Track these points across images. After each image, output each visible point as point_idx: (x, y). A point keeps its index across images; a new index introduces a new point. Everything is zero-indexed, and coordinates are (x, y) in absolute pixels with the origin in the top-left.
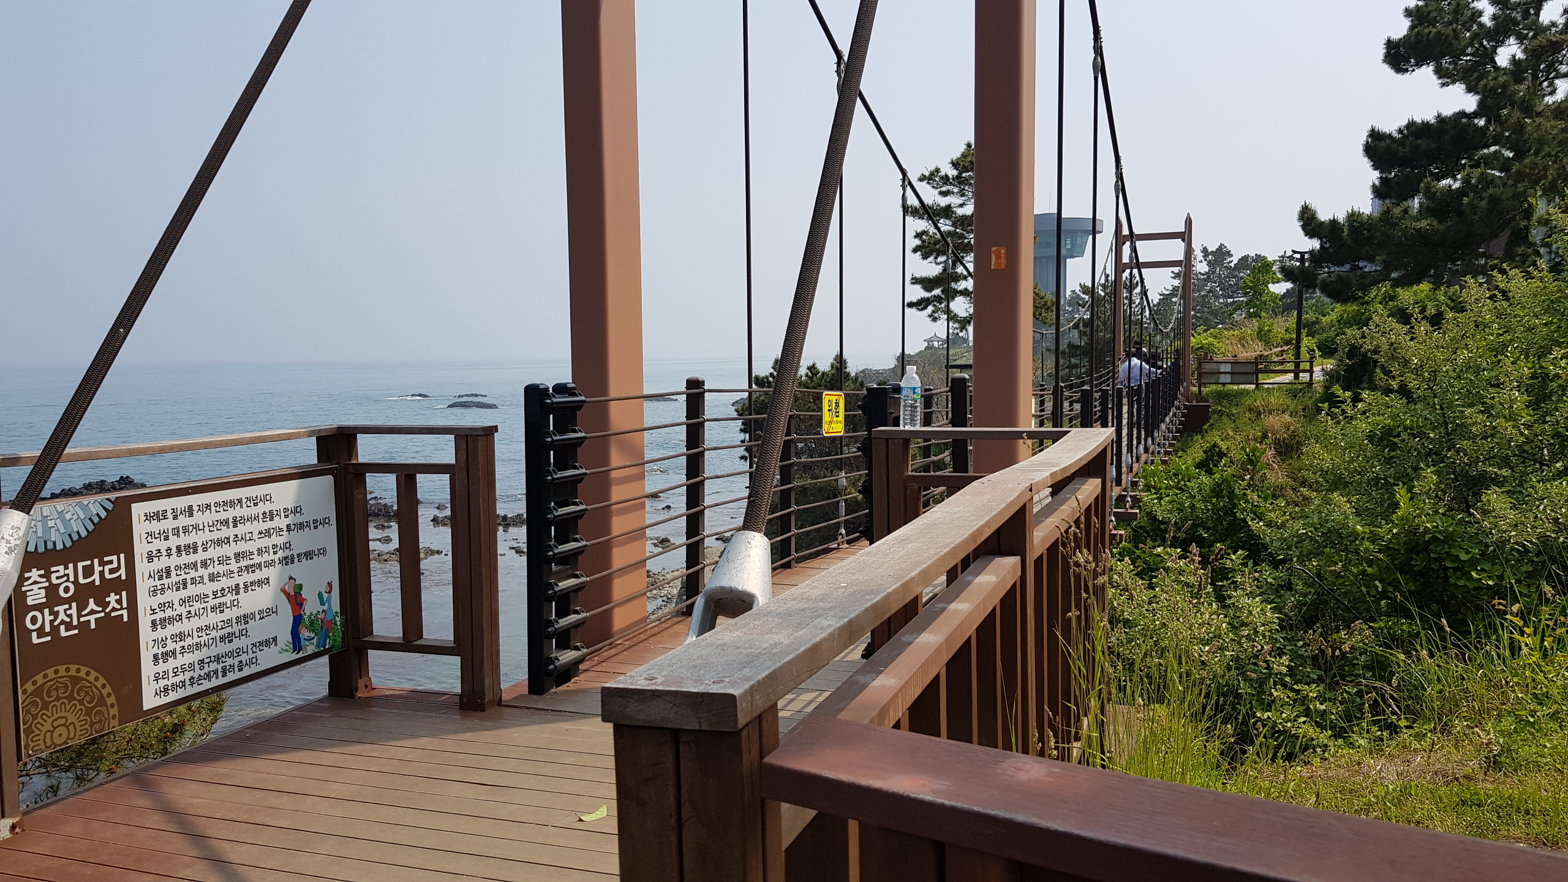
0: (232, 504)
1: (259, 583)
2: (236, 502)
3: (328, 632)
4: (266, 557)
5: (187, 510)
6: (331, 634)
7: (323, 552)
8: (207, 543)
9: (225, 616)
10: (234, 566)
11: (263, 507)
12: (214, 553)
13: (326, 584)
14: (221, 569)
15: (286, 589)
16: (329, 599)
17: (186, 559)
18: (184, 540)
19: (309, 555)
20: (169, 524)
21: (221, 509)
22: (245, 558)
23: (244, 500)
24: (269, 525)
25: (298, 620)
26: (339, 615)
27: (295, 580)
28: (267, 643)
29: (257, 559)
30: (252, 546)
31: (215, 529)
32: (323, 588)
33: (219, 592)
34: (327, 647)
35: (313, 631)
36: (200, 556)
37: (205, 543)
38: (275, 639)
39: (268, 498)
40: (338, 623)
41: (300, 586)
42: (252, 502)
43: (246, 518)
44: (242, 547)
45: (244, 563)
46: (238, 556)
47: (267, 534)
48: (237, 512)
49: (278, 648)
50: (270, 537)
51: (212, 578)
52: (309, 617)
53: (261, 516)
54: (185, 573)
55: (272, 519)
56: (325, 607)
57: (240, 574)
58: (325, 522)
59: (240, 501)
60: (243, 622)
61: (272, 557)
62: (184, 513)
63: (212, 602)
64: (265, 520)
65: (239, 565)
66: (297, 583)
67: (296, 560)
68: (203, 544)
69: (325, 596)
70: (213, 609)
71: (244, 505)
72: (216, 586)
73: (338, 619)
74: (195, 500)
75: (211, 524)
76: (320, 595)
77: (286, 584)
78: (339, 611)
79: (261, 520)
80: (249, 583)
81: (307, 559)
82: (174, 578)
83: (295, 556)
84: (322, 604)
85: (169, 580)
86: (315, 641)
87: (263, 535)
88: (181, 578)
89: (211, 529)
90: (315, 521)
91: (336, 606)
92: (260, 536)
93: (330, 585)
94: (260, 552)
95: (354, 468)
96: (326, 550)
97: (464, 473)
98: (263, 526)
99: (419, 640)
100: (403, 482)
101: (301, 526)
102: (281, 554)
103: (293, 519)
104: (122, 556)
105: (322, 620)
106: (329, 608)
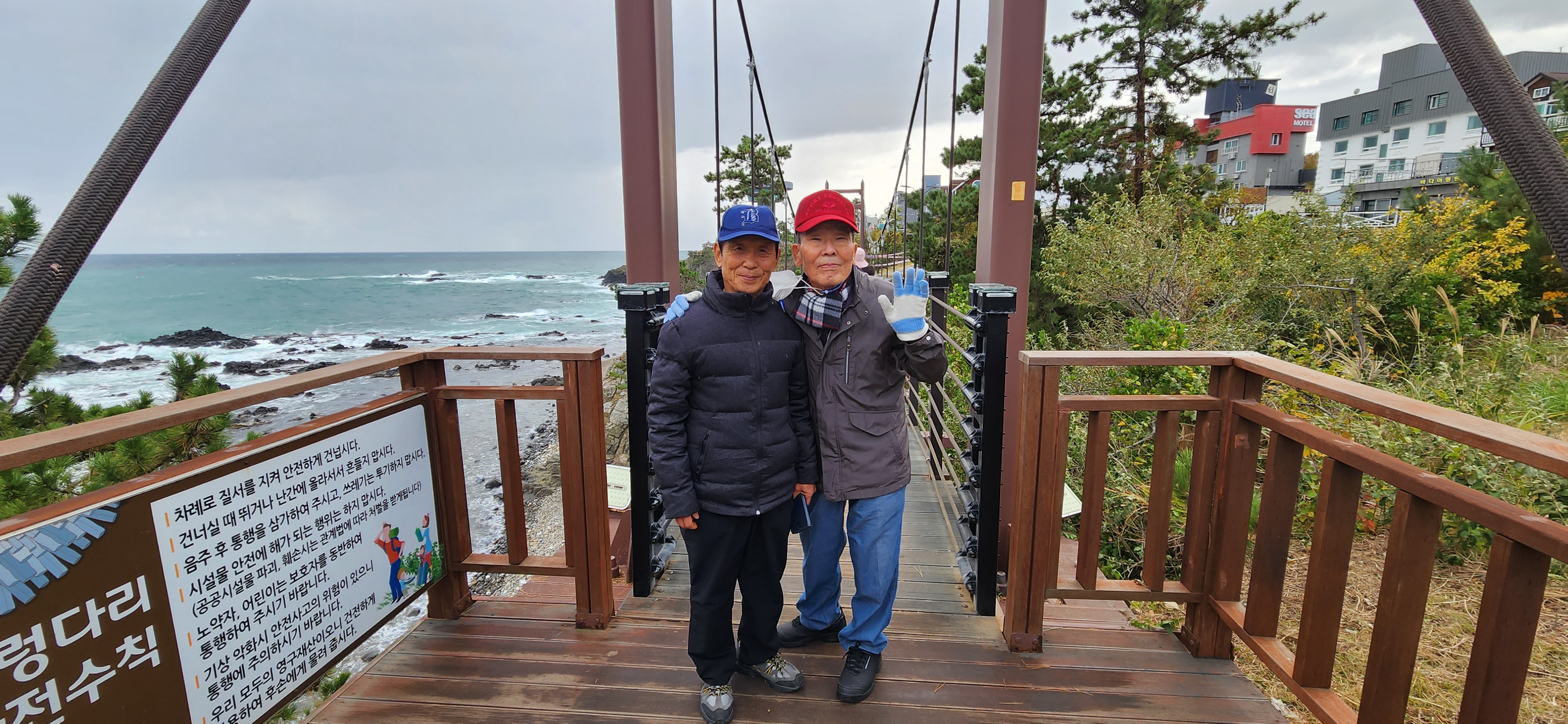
0: (308, 463)
1: (350, 543)
2: (313, 460)
3: (428, 565)
4: (355, 512)
5: (244, 487)
6: (431, 567)
7: (417, 487)
8: (277, 520)
9: (308, 598)
10: (316, 535)
11: (347, 458)
12: (286, 529)
13: (423, 518)
14: (299, 545)
15: (381, 539)
16: (427, 533)
17: (247, 549)
18: (242, 526)
19: (403, 495)
20: (219, 511)
21: (294, 473)
22: (330, 522)
23: (323, 455)
24: (357, 474)
25: (396, 567)
26: (438, 544)
27: (390, 526)
28: (364, 605)
29: (344, 518)
30: (338, 505)
31: (287, 498)
32: (420, 523)
33: (299, 573)
34: (428, 581)
35: (413, 571)
36: (270, 537)
37: (274, 521)
38: (372, 598)
39: (353, 445)
40: (438, 553)
41: (396, 531)
42: (334, 455)
43: (327, 475)
44: (324, 510)
45: (327, 528)
46: (320, 522)
47: (355, 486)
48: (316, 471)
49: (377, 605)
50: (358, 488)
51: (288, 559)
52: (408, 558)
53: (346, 468)
54: (249, 567)
55: (359, 467)
56: (424, 543)
57: (325, 541)
58: (418, 454)
59: (318, 458)
60: (332, 594)
61: (362, 509)
62: (240, 492)
63: (290, 588)
64: (350, 471)
65: (323, 532)
66: (392, 528)
67: (390, 504)
68: (272, 522)
69: (423, 531)
70: (292, 595)
71: (324, 461)
72: (295, 566)
73: (437, 549)
74: (254, 472)
75: (281, 495)
76: (418, 532)
77: (380, 535)
78: (437, 541)
79: (346, 473)
80: (337, 549)
81: (401, 499)
82: (232, 578)
83: (389, 500)
84: (421, 539)
85: (225, 585)
86: (415, 581)
87: (349, 489)
88: (242, 576)
89: (282, 501)
90: (408, 456)
91: (434, 537)
92: (346, 491)
93: (427, 518)
94: (347, 508)
95: (442, 395)
96: (419, 484)
97: (575, 400)
98: (349, 479)
99: (524, 561)
100: (503, 407)
101: (393, 466)
102: (372, 503)
103: (383, 462)
104: (141, 581)
105: (421, 557)
106: (427, 542)
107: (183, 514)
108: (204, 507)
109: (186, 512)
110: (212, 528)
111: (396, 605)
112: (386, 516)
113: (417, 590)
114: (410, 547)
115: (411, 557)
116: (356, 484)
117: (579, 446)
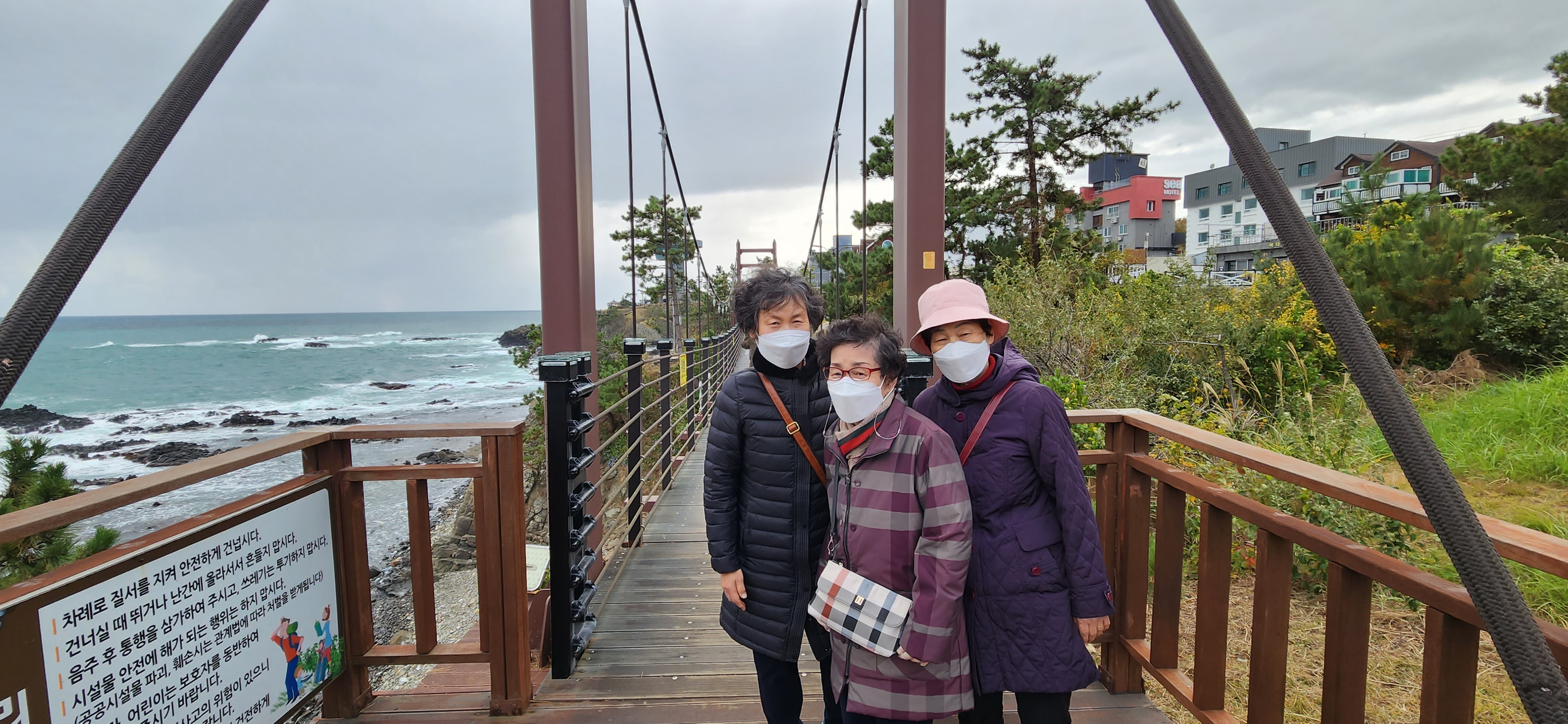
0: (206, 557)
1: (246, 642)
2: (212, 553)
3: (326, 660)
4: (253, 607)
5: (138, 587)
6: (330, 663)
7: (319, 577)
8: (170, 620)
9: (198, 704)
10: (210, 634)
11: (248, 549)
12: (180, 630)
13: (323, 610)
14: (191, 646)
15: (279, 635)
16: (327, 627)
17: (137, 653)
18: (134, 629)
19: (304, 586)
20: (111, 614)
21: (191, 568)
22: (226, 620)
23: (223, 548)
24: (257, 567)
25: (293, 664)
26: (338, 638)
27: (289, 620)
28: (257, 708)
29: (241, 615)
30: (235, 601)
31: (182, 596)
32: (320, 616)
33: (190, 677)
34: (326, 678)
35: (310, 668)
36: (162, 639)
37: (167, 621)
38: (266, 699)
39: (253, 536)
40: (337, 647)
41: (295, 625)
42: (233, 547)
43: (226, 569)
44: (221, 606)
45: (223, 627)
46: (215, 621)
47: (254, 579)
48: (215, 565)
49: (271, 707)
50: (257, 582)
51: (179, 663)
52: (307, 654)
53: (245, 560)
54: (137, 673)
55: (259, 559)
56: (323, 637)
57: (219, 641)
58: (321, 542)
59: (217, 551)
60: (224, 698)
61: (261, 604)
62: (133, 592)
63: (179, 694)
64: (250, 564)
65: (218, 631)
66: (290, 623)
67: (289, 597)
68: (165, 624)
69: (323, 624)
70: (182, 702)
71: (223, 554)
72: (187, 670)
73: (336, 643)
74: (149, 570)
75: (176, 593)
76: (318, 626)
77: (278, 630)
78: (337, 634)
79: (245, 566)
80: (232, 648)
81: (302, 592)
82: (119, 686)
83: (289, 593)
84: (320, 633)
85: (111, 694)
86: (313, 678)
87: (248, 583)
88: (129, 683)
89: (177, 599)
90: (310, 545)
91: (334, 630)
92: (244, 585)
93: (328, 610)
94: (245, 604)
95: (348, 478)
96: (321, 574)
97: (494, 476)
98: (248, 572)
99: (434, 650)
100: (415, 487)
101: (294, 556)
102: (271, 597)
103: (285, 551)
104: (22, 695)
105: (320, 652)
106: (327, 635)
107: (72, 620)
108: (94, 611)
109: (75, 616)
110: (101, 633)
111: (291, 705)
112: (284, 611)
113: (314, 688)
114: (309, 642)
115: (310, 653)
116: (255, 578)
117: (498, 525)
